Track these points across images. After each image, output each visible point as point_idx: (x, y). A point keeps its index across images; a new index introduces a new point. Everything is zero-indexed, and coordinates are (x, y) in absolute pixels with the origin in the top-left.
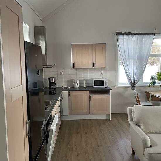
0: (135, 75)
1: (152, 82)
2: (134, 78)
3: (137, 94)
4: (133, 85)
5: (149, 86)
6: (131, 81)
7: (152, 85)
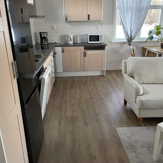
0: (132, 29)
1: (149, 37)
2: (131, 32)
3: (133, 49)
4: (130, 40)
5: (146, 41)
6: (128, 37)
7: (149, 40)
